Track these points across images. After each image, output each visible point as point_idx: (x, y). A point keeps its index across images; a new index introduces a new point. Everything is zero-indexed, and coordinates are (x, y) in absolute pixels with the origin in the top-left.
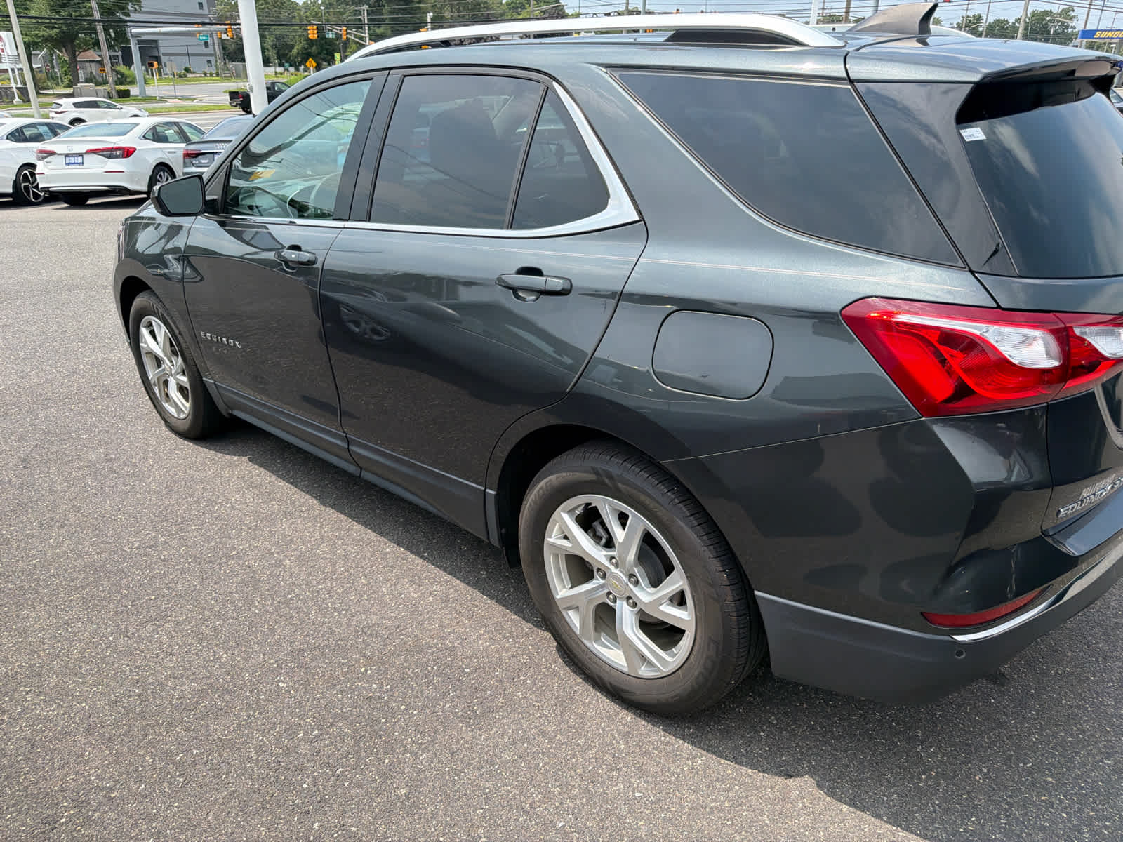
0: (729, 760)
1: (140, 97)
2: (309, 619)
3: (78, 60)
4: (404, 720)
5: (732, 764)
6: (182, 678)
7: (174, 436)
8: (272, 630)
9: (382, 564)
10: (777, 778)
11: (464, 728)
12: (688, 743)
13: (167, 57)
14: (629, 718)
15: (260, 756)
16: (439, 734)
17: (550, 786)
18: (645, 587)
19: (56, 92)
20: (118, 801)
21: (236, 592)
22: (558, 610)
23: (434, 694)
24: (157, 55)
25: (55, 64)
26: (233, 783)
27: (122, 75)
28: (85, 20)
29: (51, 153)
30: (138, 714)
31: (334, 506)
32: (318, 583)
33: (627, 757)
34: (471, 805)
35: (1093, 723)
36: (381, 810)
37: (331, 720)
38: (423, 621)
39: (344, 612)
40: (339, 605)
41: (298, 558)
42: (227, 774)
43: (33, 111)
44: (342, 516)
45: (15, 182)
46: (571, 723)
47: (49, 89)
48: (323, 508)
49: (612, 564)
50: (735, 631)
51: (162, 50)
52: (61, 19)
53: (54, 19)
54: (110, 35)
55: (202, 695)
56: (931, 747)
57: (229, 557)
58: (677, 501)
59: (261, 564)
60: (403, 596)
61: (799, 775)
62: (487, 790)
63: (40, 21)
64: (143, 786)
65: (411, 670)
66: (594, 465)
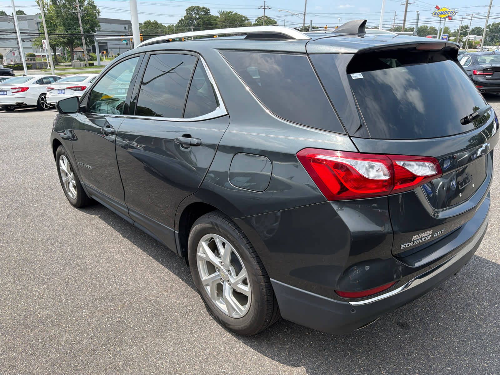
0: (268, 357)
1: (98, 66)
2: (103, 286)
3: (74, 51)
4: (131, 332)
5: (269, 359)
6: (44, 309)
7: (71, 206)
8: (87, 290)
9: (140, 264)
10: (288, 366)
11: (155, 337)
12: (252, 349)
13: (111, 49)
14: (229, 336)
15: (65, 344)
16: (144, 339)
17: (185, 364)
18: (233, 276)
19: (65, 64)
20: (2, 360)
21: (77, 273)
22: (203, 285)
23: (146, 321)
24: (106, 48)
25: (65, 53)
26: (51, 355)
27: (92, 57)
28: (77, 35)
29: (52, 89)
30: (22, 323)
31: (128, 238)
32: (111, 271)
33: (223, 353)
34: (149, 371)
35: (446, 350)
36: (109, 371)
37: (100, 330)
38: (151, 289)
39: (118, 284)
40: (118, 280)
41: (106, 259)
42: (50, 351)
43: (52, 72)
44: (130, 242)
45: (38, 100)
46: (203, 337)
47: (62, 63)
48: (123, 238)
49: (222, 265)
50: (265, 297)
51: (109, 46)
52: (68, 35)
53: (65, 34)
54: (87, 41)
55: (50, 316)
56: (364, 357)
57: (78, 258)
58: (242, 237)
59: (91, 261)
60: (145, 278)
61: (299, 366)
62: (158, 365)
63: (60, 35)
64: (15, 354)
65: (140, 310)
66: (212, 220)
